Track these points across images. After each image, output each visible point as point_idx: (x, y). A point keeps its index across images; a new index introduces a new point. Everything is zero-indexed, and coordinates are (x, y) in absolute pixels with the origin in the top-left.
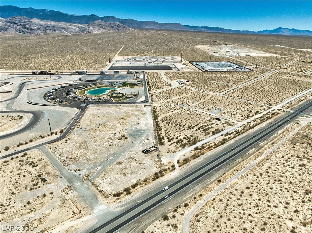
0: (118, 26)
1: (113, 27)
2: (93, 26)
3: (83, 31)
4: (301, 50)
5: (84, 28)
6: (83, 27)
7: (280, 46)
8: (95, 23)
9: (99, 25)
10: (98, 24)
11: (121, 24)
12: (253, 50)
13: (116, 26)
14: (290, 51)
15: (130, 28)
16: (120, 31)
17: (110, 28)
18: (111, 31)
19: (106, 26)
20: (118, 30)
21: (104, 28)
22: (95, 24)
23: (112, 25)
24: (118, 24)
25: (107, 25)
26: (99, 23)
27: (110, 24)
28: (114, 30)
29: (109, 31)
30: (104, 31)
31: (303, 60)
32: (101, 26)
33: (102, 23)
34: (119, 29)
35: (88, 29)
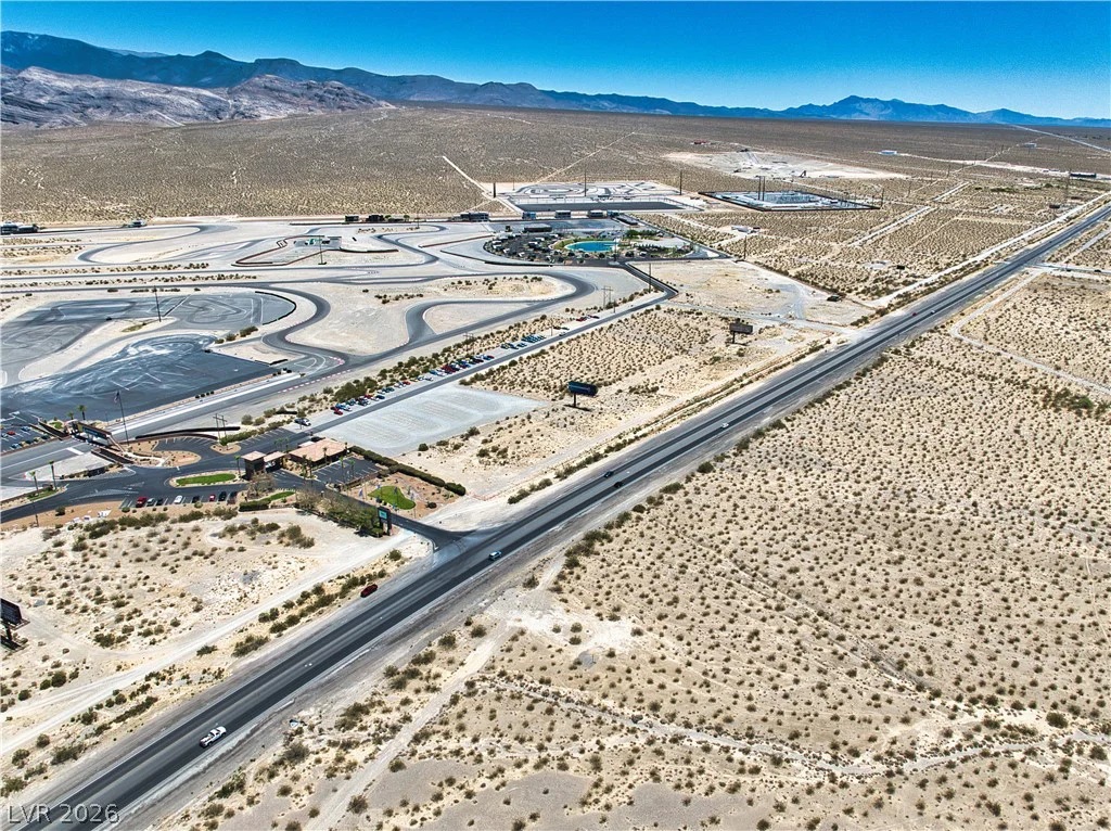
0: (337, 95)
1: (321, 100)
2: (253, 95)
3: (217, 113)
4: (961, 162)
5: (218, 104)
6: (214, 100)
7: (895, 153)
8: (256, 85)
9: (272, 90)
10: (266, 87)
11: (349, 89)
12: (830, 164)
13: (330, 92)
14: (930, 164)
15: (383, 103)
16: (349, 110)
17: (310, 102)
18: (319, 112)
19: (295, 95)
20: (342, 108)
21: (290, 103)
22: (255, 89)
23: (315, 91)
24: (339, 88)
25: (298, 92)
26: (268, 85)
27: (310, 87)
28: (328, 110)
29: (310, 110)
30: (291, 111)
31: (977, 186)
32: (277, 94)
33: (277, 84)
34: (344, 104)
35: (235, 106)
